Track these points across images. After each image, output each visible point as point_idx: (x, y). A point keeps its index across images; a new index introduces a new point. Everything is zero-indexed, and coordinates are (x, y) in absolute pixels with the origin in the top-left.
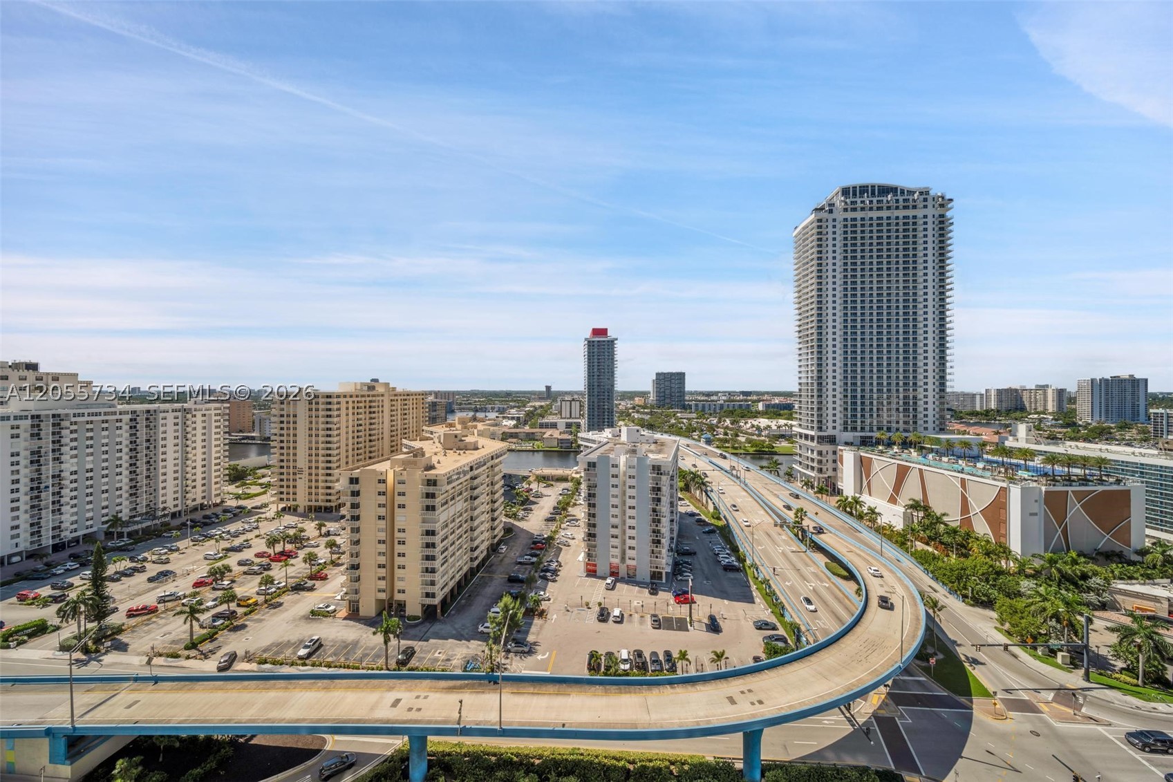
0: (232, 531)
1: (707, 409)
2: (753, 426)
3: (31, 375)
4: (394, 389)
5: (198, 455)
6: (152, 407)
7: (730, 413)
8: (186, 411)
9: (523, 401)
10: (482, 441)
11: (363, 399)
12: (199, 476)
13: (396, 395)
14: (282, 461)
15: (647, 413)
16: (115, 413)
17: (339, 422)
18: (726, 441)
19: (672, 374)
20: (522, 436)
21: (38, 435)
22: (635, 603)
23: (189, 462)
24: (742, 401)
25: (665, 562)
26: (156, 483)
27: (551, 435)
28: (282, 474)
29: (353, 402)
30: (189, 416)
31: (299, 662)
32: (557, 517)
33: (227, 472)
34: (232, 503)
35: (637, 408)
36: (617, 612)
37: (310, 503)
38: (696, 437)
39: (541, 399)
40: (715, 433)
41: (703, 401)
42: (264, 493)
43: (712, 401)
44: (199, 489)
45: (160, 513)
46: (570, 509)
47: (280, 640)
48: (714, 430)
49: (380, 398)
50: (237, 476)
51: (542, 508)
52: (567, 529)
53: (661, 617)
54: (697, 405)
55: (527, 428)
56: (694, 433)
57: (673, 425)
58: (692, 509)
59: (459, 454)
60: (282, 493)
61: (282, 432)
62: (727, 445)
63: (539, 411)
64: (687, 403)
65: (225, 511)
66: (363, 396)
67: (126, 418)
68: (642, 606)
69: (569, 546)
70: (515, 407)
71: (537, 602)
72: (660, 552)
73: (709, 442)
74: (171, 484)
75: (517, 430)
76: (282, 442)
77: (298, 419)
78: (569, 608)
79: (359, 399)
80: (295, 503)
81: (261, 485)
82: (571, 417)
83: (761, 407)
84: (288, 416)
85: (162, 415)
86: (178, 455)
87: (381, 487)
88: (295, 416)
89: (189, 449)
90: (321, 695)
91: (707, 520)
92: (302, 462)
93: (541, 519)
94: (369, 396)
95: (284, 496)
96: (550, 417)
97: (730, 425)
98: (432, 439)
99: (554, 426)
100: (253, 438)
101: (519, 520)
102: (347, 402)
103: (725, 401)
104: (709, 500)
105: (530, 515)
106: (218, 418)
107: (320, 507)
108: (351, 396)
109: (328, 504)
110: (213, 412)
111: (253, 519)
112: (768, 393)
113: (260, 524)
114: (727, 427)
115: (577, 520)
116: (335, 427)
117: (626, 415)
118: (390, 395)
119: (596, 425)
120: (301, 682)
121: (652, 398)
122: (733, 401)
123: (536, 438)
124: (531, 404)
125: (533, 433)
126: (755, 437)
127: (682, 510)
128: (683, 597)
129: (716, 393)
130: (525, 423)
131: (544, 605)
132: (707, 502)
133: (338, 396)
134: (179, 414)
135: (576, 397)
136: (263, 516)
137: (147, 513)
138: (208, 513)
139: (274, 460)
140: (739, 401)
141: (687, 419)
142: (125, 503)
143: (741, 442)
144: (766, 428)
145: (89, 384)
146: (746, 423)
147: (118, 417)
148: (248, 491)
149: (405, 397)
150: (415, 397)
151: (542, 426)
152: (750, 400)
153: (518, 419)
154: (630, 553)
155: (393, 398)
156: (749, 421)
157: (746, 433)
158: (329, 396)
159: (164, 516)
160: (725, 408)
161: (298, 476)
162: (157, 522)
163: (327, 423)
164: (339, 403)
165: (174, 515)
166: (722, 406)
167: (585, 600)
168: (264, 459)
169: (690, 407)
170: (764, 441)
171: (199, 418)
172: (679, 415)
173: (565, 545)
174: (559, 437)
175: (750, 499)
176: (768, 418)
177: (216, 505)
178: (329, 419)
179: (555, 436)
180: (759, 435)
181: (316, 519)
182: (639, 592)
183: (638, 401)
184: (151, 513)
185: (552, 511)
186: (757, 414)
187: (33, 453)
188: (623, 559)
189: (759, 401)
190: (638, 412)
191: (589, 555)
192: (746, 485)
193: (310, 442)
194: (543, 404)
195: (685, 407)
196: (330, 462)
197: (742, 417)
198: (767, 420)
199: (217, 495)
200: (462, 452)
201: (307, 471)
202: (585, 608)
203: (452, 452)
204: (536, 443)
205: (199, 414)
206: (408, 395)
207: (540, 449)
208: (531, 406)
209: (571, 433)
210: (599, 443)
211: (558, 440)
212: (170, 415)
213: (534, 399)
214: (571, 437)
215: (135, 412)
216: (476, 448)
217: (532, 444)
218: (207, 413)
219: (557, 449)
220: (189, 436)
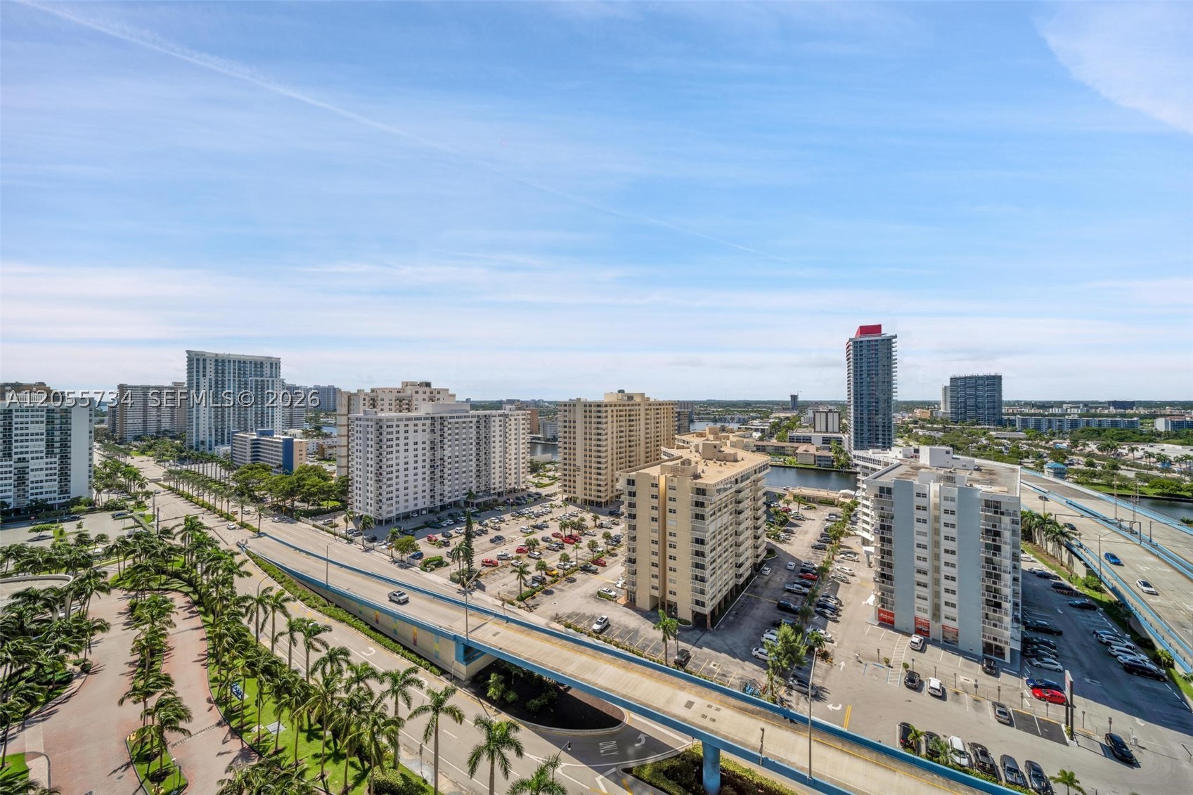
0: (535, 512)
1: (1044, 427)
2: (1150, 455)
3: (427, 389)
4: (648, 399)
5: (512, 450)
6: (487, 412)
7: (1097, 434)
8: (506, 416)
9: (765, 412)
10: (741, 454)
11: (624, 408)
12: (513, 466)
13: (650, 405)
14: (565, 459)
15: (938, 430)
16: (468, 417)
17: (607, 428)
18: (1094, 475)
19: (977, 378)
20: (770, 449)
21: (434, 430)
22: (961, 679)
23: (507, 455)
24: (1114, 416)
25: (1009, 634)
26: (490, 469)
27: (806, 451)
28: (565, 470)
29: (617, 411)
30: (507, 420)
31: (594, 634)
32: (828, 546)
33: (529, 465)
34: (533, 490)
35: (920, 422)
36: (935, 683)
37: (585, 497)
38: (1031, 466)
39: (785, 409)
40: (1067, 462)
41: (1035, 415)
42: (552, 484)
43: (1055, 415)
44: (513, 476)
45: (492, 492)
46: (842, 539)
47: (578, 611)
48: (1065, 458)
49: (637, 408)
50: (534, 468)
51: (806, 533)
52: (843, 562)
53: (1010, 710)
54: (1024, 421)
55: (774, 441)
56: (1026, 460)
57: (985, 447)
58: (1039, 566)
59: (721, 465)
60: (565, 486)
61: (566, 435)
62: (1095, 481)
63: (785, 423)
64: (1006, 417)
65: (529, 496)
66: (624, 405)
67: (475, 420)
68: (976, 686)
69: (848, 583)
70: (757, 418)
71: (819, 641)
72: (1000, 620)
73: (1060, 474)
74: (497, 470)
75: (765, 443)
76: (565, 443)
77: (577, 424)
78: (860, 659)
79: (621, 408)
80: (574, 495)
81: (549, 477)
82: (827, 431)
83: (1160, 425)
84: (570, 422)
85: (493, 418)
86: (502, 449)
87: (654, 491)
88: (574, 422)
89: (507, 445)
90: (621, 672)
91: (1074, 588)
92: (580, 462)
93: (806, 545)
94: (628, 405)
95: (567, 489)
96: (800, 430)
97: (1096, 451)
98: (688, 448)
99: (807, 440)
100: (539, 439)
101: (780, 542)
102: (612, 411)
103: (1081, 416)
104: (1075, 559)
105: (792, 539)
106: (524, 422)
107: (593, 502)
108: (615, 406)
109: (599, 500)
110: (521, 417)
111: (548, 504)
112: (1172, 404)
113: (553, 510)
114: (1090, 455)
115: (855, 554)
116: (604, 432)
117: (907, 431)
118: (645, 405)
119: (866, 443)
120: (605, 655)
121: (944, 410)
122: (1095, 416)
123: (787, 452)
124: (774, 415)
125: (783, 447)
126: (1155, 473)
127: (1025, 566)
128: (1047, 691)
129: (1060, 404)
130: (771, 435)
131: (828, 647)
132: (1070, 561)
133: (606, 406)
134: (502, 418)
135: (832, 408)
136: (553, 503)
137: (485, 491)
138: (519, 495)
139: (559, 458)
140: (1107, 416)
141: (1009, 439)
142: (474, 482)
143: (1125, 479)
144: (1179, 460)
145: (454, 396)
146: (1132, 450)
147: (470, 419)
148: (541, 481)
149: (658, 407)
150: (665, 407)
151: (792, 440)
152: (1134, 415)
153: (763, 431)
154: (945, 610)
155: (647, 407)
156: (1140, 447)
157: (1134, 465)
158: (599, 406)
159: (495, 494)
160: (1082, 426)
161: (577, 473)
162: (490, 498)
163: (598, 429)
164: (606, 411)
165: (500, 494)
166: (1074, 424)
167: (883, 654)
169: (1012, 423)
170: (1180, 481)
171: (513, 422)
172: (993, 433)
173: (843, 581)
174: (817, 453)
175: (1169, 570)
176: (1182, 444)
177: (523, 490)
178: (599, 426)
179: (811, 452)
180: (1168, 470)
181: (591, 511)
182: (965, 665)
183: (918, 413)
184: (487, 492)
185: (819, 538)
186: (1154, 437)
187: (431, 442)
188: (936, 614)
189: (1154, 416)
190: (923, 427)
191: (882, 600)
192: (1155, 546)
193: (585, 445)
194: (789, 415)
195: (1001, 423)
196: (599, 463)
197: (1121, 440)
198: (1180, 447)
199: (524, 482)
200: (723, 463)
201: (583, 470)
202: (884, 665)
203: (712, 462)
204: (787, 458)
205: (513, 418)
206: (660, 405)
207: (793, 465)
208: (776, 418)
209: (830, 450)
210: (886, 464)
211: (815, 456)
212: (497, 419)
213: (777, 409)
214: (831, 454)
215: (478, 416)
216: (736, 461)
217: (782, 460)
218: (517, 417)
219: (814, 467)
220: (507, 435)
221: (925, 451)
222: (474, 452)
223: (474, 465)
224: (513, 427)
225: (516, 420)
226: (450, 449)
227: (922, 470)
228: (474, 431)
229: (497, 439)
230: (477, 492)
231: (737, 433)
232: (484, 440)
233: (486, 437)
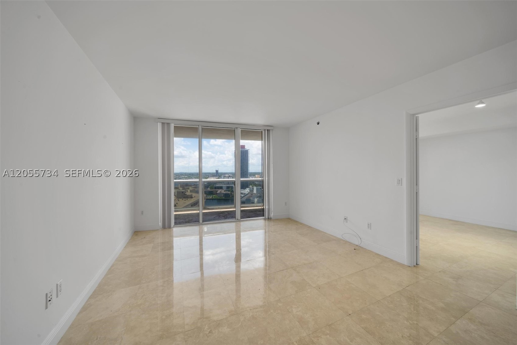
27: (220, 192)
39: (213, 176)
55: (209, 189)
99: (221, 188)
123: (214, 193)
125: (212, 191)
151: (216, 188)
179: (222, 192)
200: (186, 199)
203: (181, 199)
204: (214, 195)
207: (216, 198)
209: (229, 191)
210: (245, 194)
211: (224, 194)
213: (210, 176)
214: (229, 192)
216: (192, 198)
217: (212, 196)
219: (223, 198)
221: (255, 188)
227: (253, 195)
231: (193, 186)
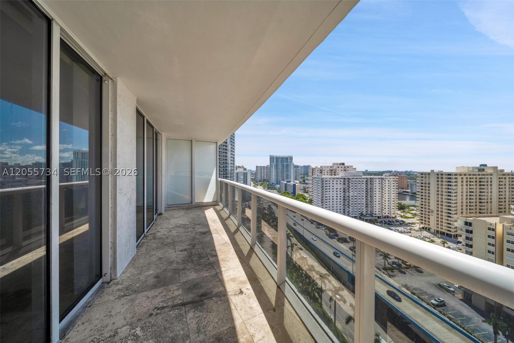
0: (400, 230)
3: (343, 166)
5: (386, 196)
6: (372, 177)
8: (382, 179)
11: (475, 177)
12: (387, 205)
13: (503, 175)
14: (422, 205)
16: (361, 179)
17: (457, 189)
21: (345, 184)
23: (383, 199)
26: (373, 204)
28: (422, 211)
29: (467, 178)
30: (383, 181)
31: (432, 305)
33: (397, 205)
34: (399, 218)
37: (438, 229)
42: (413, 218)
44: (387, 210)
45: (374, 215)
47: (422, 289)
49: (489, 177)
50: (401, 208)
60: (422, 220)
61: (422, 191)
65: (397, 221)
66: (474, 175)
67: (365, 180)
74: (377, 205)
76: (422, 195)
77: (431, 185)
79: (471, 177)
80: (428, 226)
81: (412, 214)
84: (426, 183)
85: (375, 180)
86: (380, 195)
87: (492, 233)
88: (429, 184)
89: (383, 193)
92: (433, 207)
94: (479, 175)
95: (423, 222)
100: (408, 192)
102: (462, 178)
106: (394, 182)
107: (444, 233)
108: (465, 175)
109: (449, 233)
110: (392, 180)
111: (409, 228)
113: (412, 231)
116: (454, 191)
118: (498, 175)
133: (456, 175)
134: (380, 180)
136: (413, 228)
137: (370, 214)
138: (390, 220)
139: (418, 203)
142: (365, 209)
145: (355, 169)
147: (363, 180)
148: (406, 215)
155: (500, 176)
158: (450, 175)
159: (375, 217)
161: (431, 214)
162: (373, 218)
163: (448, 189)
164: (456, 178)
165: (378, 217)
168: (413, 202)
171: (387, 182)
177: (393, 218)
178: (449, 187)
181: (441, 238)
184: (371, 215)
187: (344, 189)
193: (438, 198)
196: (450, 210)
199: (394, 214)
201: (436, 212)
205: (387, 180)
212: (377, 180)
215: (367, 178)
218: (390, 180)
220: (383, 188)
222: (364, 195)
223: (365, 201)
224: (387, 185)
225: (389, 181)
226: (352, 192)
228: (364, 185)
229: (377, 190)
230: (366, 214)
232: (370, 190)
233: (371, 189)
